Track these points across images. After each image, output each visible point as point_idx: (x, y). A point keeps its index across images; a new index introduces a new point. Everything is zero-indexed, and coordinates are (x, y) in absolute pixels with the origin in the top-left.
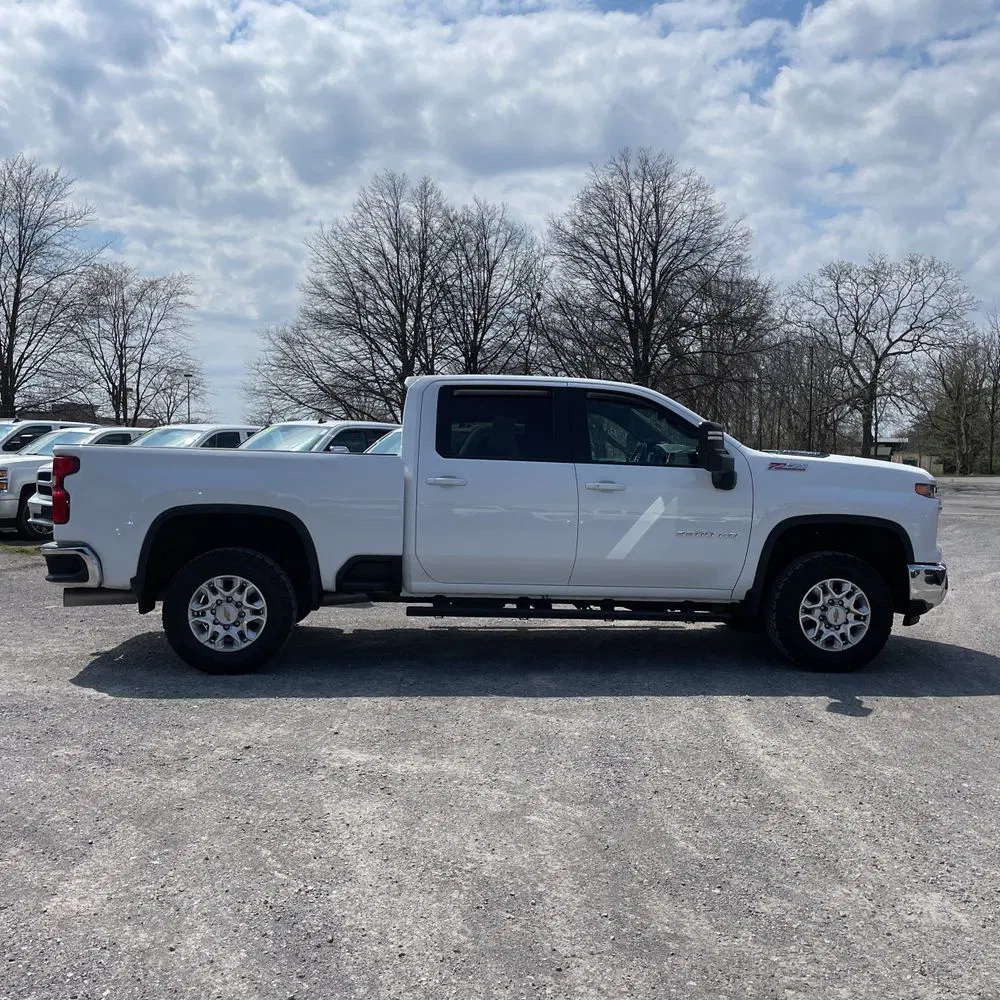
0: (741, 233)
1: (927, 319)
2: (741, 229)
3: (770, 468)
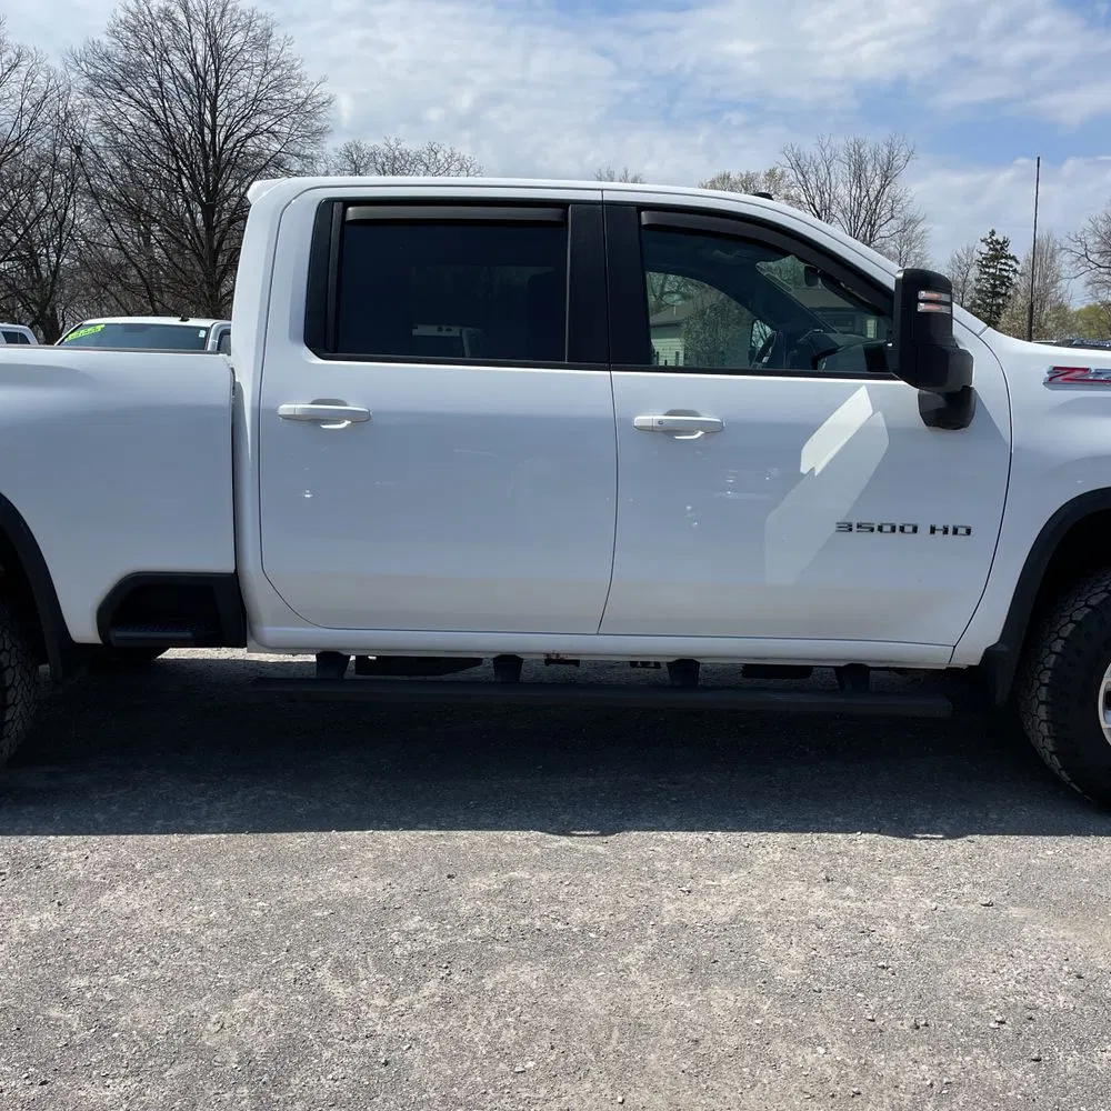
0: (321, 98)
2: (321, 94)
3: (1051, 379)
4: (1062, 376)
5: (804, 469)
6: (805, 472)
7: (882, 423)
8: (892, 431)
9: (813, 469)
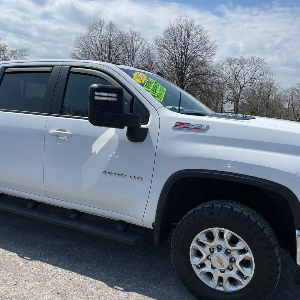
0: (214, 46)
1: (256, 76)
2: (214, 45)
3: (174, 126)
4: (180, 126)
5: (93, 152)
6: (93, 153)
7: (117, 138)
8: (120, 141)
9: (95, 152)
